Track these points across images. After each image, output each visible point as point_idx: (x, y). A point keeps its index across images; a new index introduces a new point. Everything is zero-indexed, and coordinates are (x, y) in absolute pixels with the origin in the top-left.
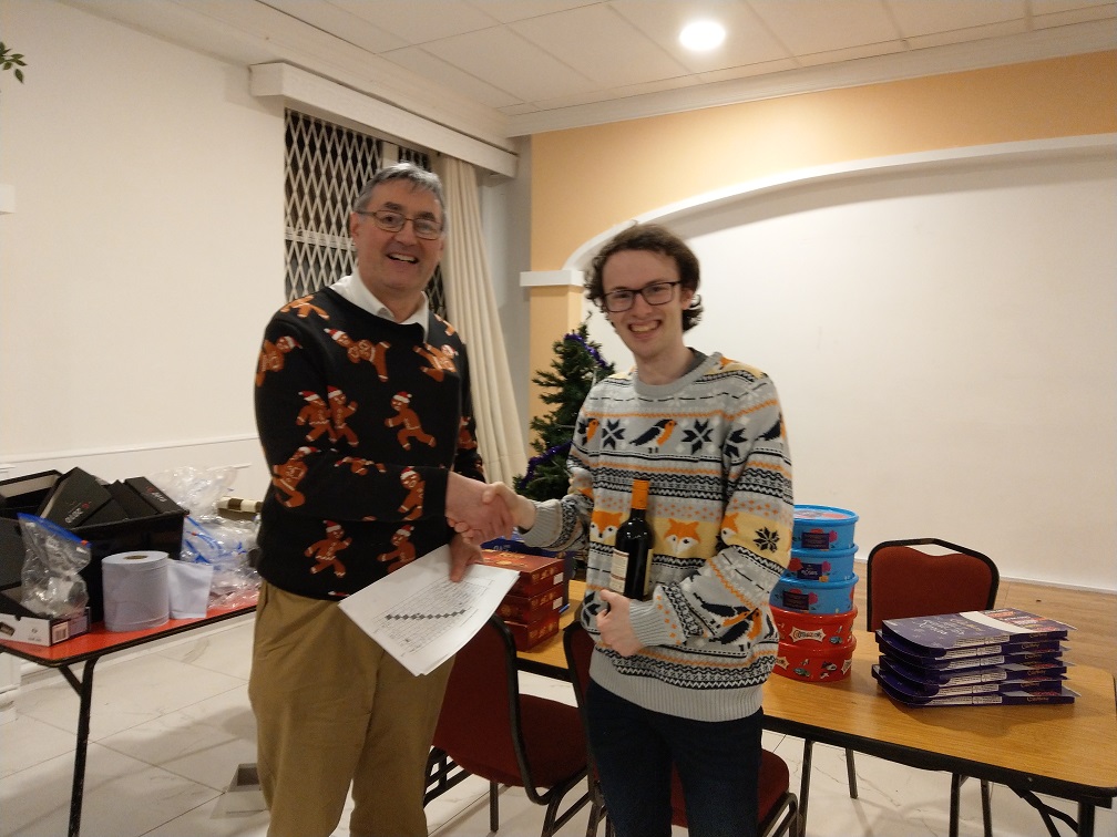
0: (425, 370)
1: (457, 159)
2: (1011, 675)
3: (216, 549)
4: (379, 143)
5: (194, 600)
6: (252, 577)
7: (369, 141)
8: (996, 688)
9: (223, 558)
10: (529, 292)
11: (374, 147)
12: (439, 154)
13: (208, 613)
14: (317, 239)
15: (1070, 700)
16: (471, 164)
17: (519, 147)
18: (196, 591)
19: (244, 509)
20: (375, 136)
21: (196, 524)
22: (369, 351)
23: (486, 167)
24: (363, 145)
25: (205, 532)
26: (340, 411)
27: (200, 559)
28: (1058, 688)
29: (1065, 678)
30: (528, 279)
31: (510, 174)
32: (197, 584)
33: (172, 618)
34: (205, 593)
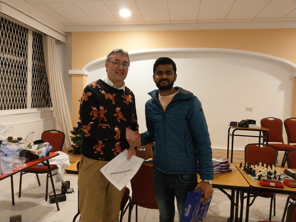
0: (124, 101)
1: (51, 37)
2: (222, 166)
3: (11, 152)
4: (27, 29)
5: (8, 168)
6: (23, 159)
7: (24, 29)
8: (219, 169)
9: (13, 155)
10: (71, 76)
11: (26, 30)
12: (45, 34)
13: (13, 171)
14: (12, 57)
15: (231, 171)
16: (54, 38)
17: (67, 35)
18: (8, 165)
19: (13, 140)
20: (26, 27)
21: (3, 145)
22: (110, 96)
23: (58, 39)
24: (23, 30)
25: (6, 147)
26: (103, 112)
27: (6, 155)
28: (228, 168)
29: (230, 166)
30: (71, 72)
31: (64, 42)
32: (8, 163)
33: (2, 174)
34: (11, 165)
